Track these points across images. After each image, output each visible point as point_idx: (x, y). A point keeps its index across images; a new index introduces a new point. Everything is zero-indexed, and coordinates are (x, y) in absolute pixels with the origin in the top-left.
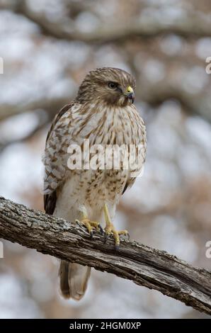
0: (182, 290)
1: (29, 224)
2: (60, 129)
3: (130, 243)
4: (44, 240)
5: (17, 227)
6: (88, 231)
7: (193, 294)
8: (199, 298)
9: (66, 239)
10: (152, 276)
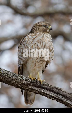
0: (64, 100)
1: (12, 78)
2: (24, 42)
3: (46, 84)
4: (17, 83)
5: (8, 79)
6: (32, 80)
7: (67, 102)
8: (69, 103)
9: (24, 83)
10: (53, 95)
